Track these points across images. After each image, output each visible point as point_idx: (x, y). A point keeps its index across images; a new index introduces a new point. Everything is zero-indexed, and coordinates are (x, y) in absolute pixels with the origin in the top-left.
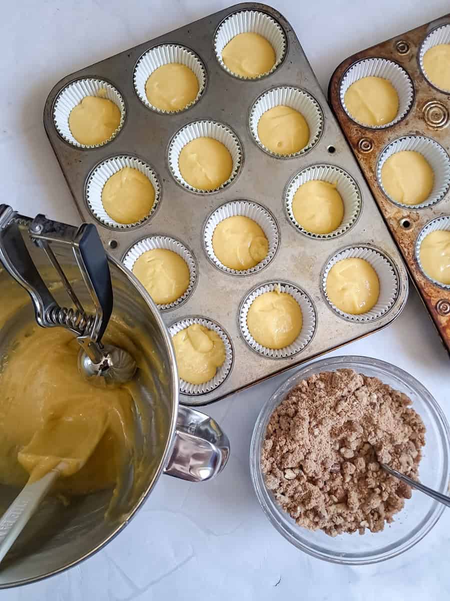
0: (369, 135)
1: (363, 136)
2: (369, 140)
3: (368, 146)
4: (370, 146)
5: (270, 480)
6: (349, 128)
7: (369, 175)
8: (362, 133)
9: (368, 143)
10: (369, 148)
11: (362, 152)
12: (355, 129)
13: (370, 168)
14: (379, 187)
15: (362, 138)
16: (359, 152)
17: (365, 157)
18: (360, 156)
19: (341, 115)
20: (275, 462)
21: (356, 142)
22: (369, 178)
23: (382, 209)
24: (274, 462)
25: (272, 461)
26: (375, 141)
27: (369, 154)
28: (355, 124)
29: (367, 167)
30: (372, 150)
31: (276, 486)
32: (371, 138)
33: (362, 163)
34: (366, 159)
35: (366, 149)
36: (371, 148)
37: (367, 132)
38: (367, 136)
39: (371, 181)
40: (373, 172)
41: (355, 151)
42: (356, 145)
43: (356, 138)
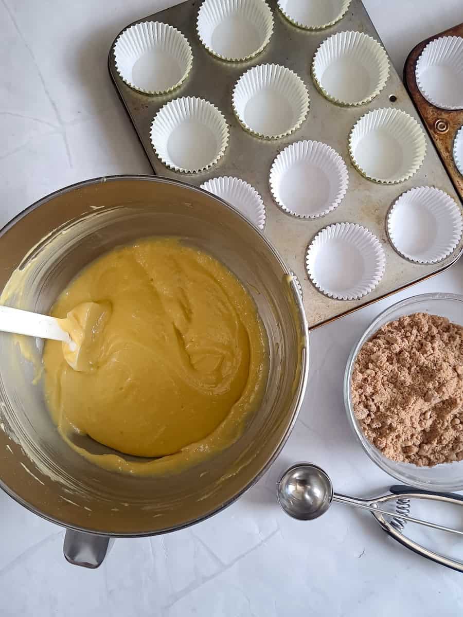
0: (445, 116)
1: (439, 117)
2: (444, 121)
3: (444, 127)
4: (446, 127)
5: (358, 409)
6: (425, 109)
7: (445, 155)
8: (438, 114)
9: (443, 124)
10: (444, 129)
11: (438, 132)
12: (431, 110)
13: (447, 148)
14: (455, 167)
15: (438, 119)
16: (435, 133)
17: (441, 138)
18: (436, 136)
19: (417, 97)
20: (364, 394)
21: (432, 122)
22: (446, 158)
23: (458, 188)
24: (362, 394)
25: (361, 392)
26: (451, 122)
27: (444, 134)
28: (431, 105)
29: (443, 147)
30: (447, 131)
31: (364, 416)
32: (447, 118)
33: (439, 144)
34: (442, 140)
35: (442, 130)
36: (447, 128)
37: (443, 113)
38: (443, 117)
39: (447, 161)
40: (449, 152)
41: (431, 132)
42: (432, 126)
43: (432, 119)
